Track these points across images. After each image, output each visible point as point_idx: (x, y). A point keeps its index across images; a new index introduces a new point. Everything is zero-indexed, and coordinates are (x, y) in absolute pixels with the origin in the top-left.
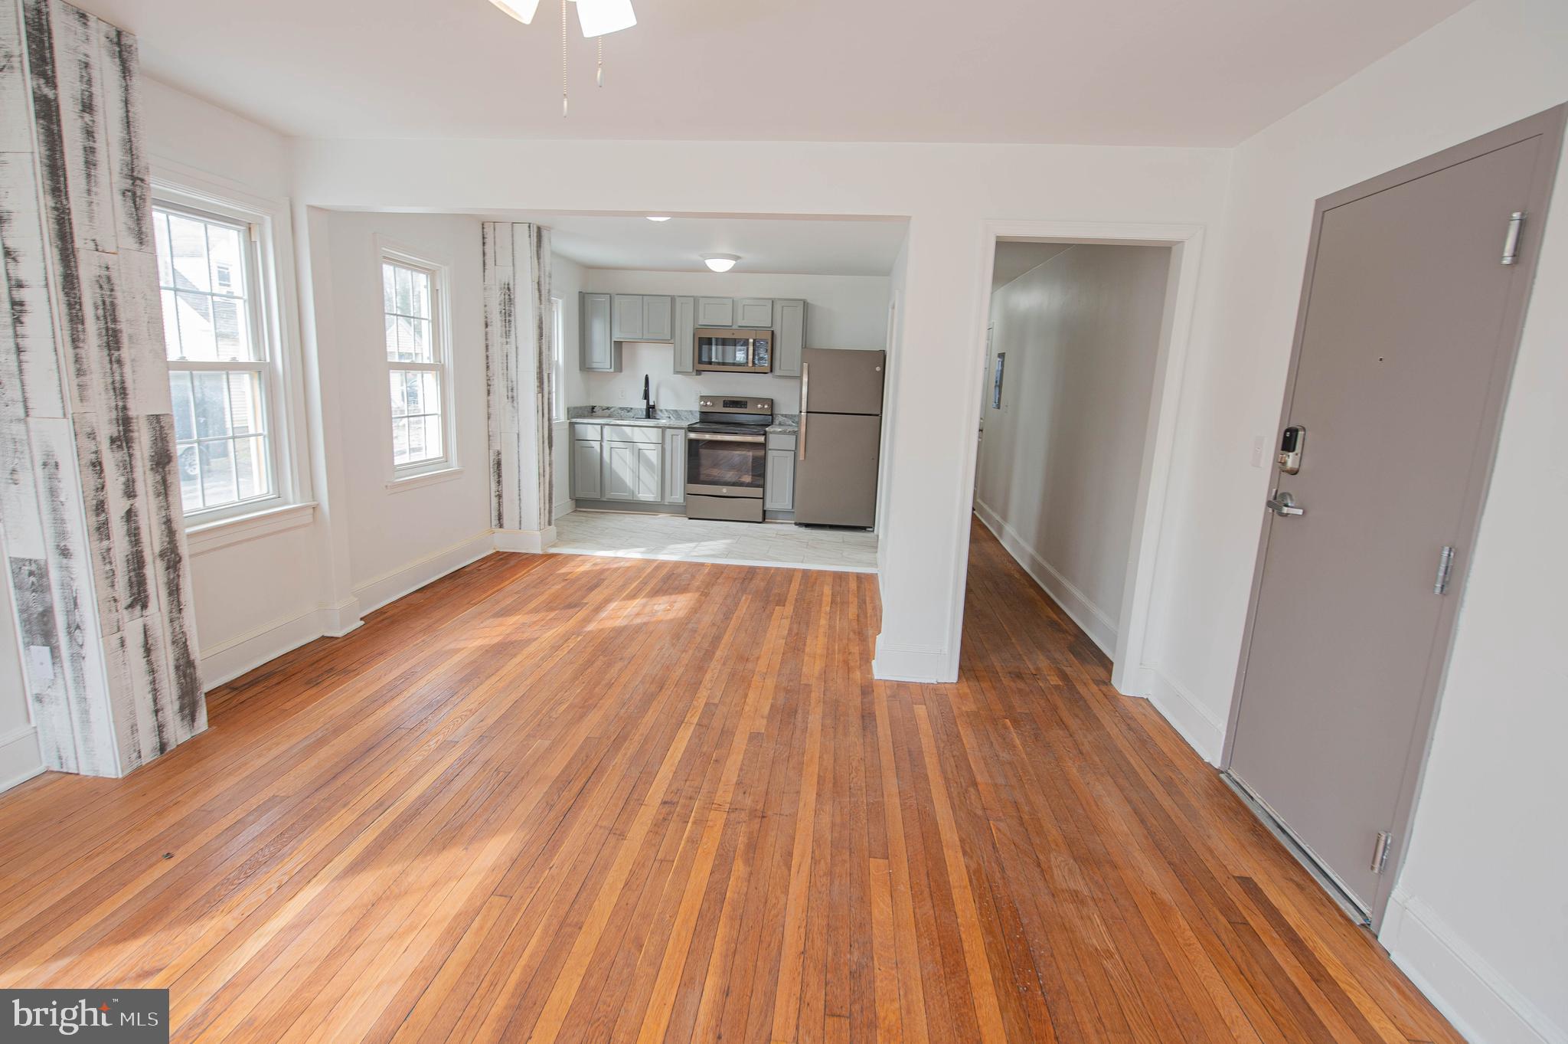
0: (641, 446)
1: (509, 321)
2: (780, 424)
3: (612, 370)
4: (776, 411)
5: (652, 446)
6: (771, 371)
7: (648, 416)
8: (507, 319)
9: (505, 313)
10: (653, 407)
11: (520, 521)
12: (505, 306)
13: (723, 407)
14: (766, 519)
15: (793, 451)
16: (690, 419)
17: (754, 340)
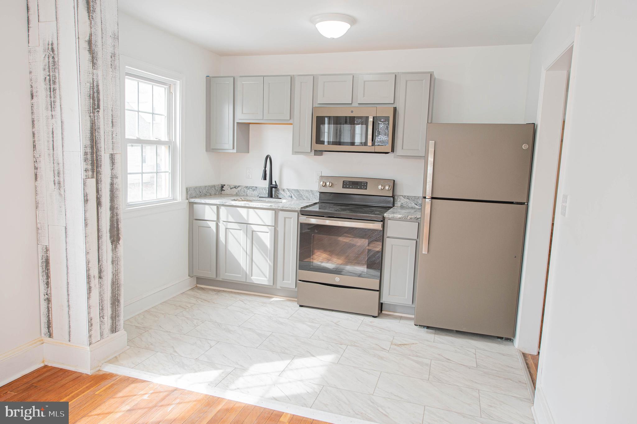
0: (255, 228)
1: (54, 90)
2: (402, 207)
3: (235, 151)
4: (398, 192)
5: (265, 229)
6: (393, 150)
7: (271, 195)
8: (52, 87)
9: (50, 80)
10: (276, 187)
11: (70, 332)
12: (49, 72)
13: (343, 188)
14: (383, 312)
15: (415, 240)
16: (311, 199)
17: (374, 118)
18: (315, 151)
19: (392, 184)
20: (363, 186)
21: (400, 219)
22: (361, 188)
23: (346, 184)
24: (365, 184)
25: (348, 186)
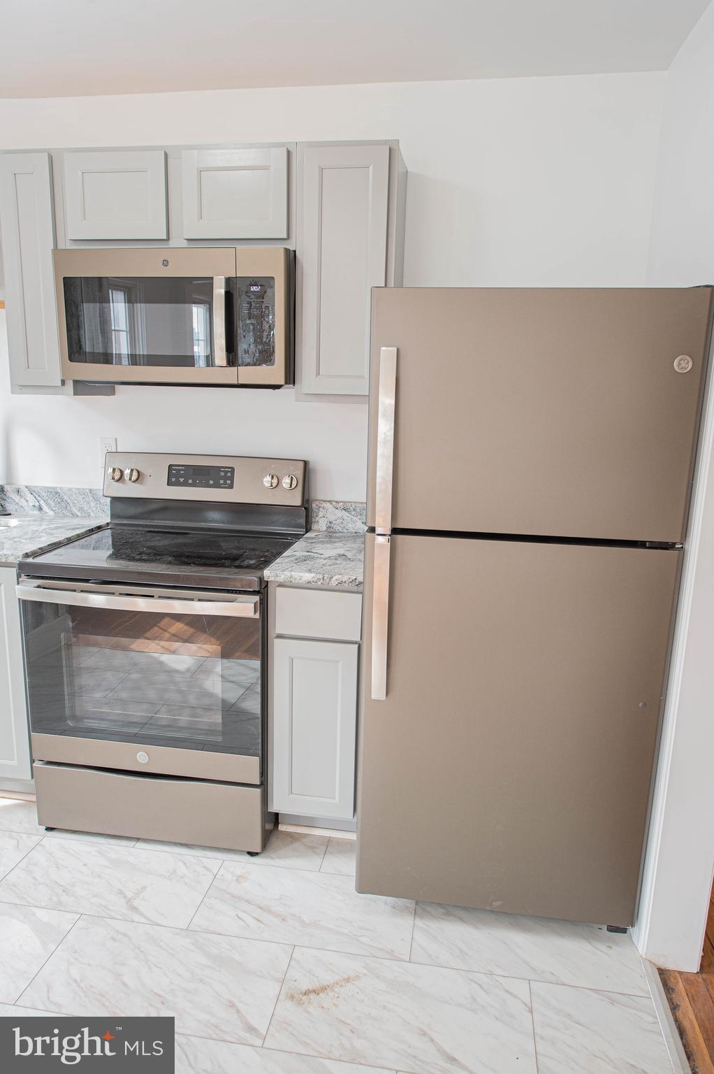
2: (330, 532)
4: (320, 492)
6: (291, 376)
13: (168, 485)
14: (281, 828)
15: (356, 643)
16: (92, 514)
17: (228, 280)
18: (76, 382)
19: (299, 473)
20: (222, 478)
21: (309, 585)
22: (217, 485)
23: (178, 475)
24: (229, 474)
25: (182, 480)
